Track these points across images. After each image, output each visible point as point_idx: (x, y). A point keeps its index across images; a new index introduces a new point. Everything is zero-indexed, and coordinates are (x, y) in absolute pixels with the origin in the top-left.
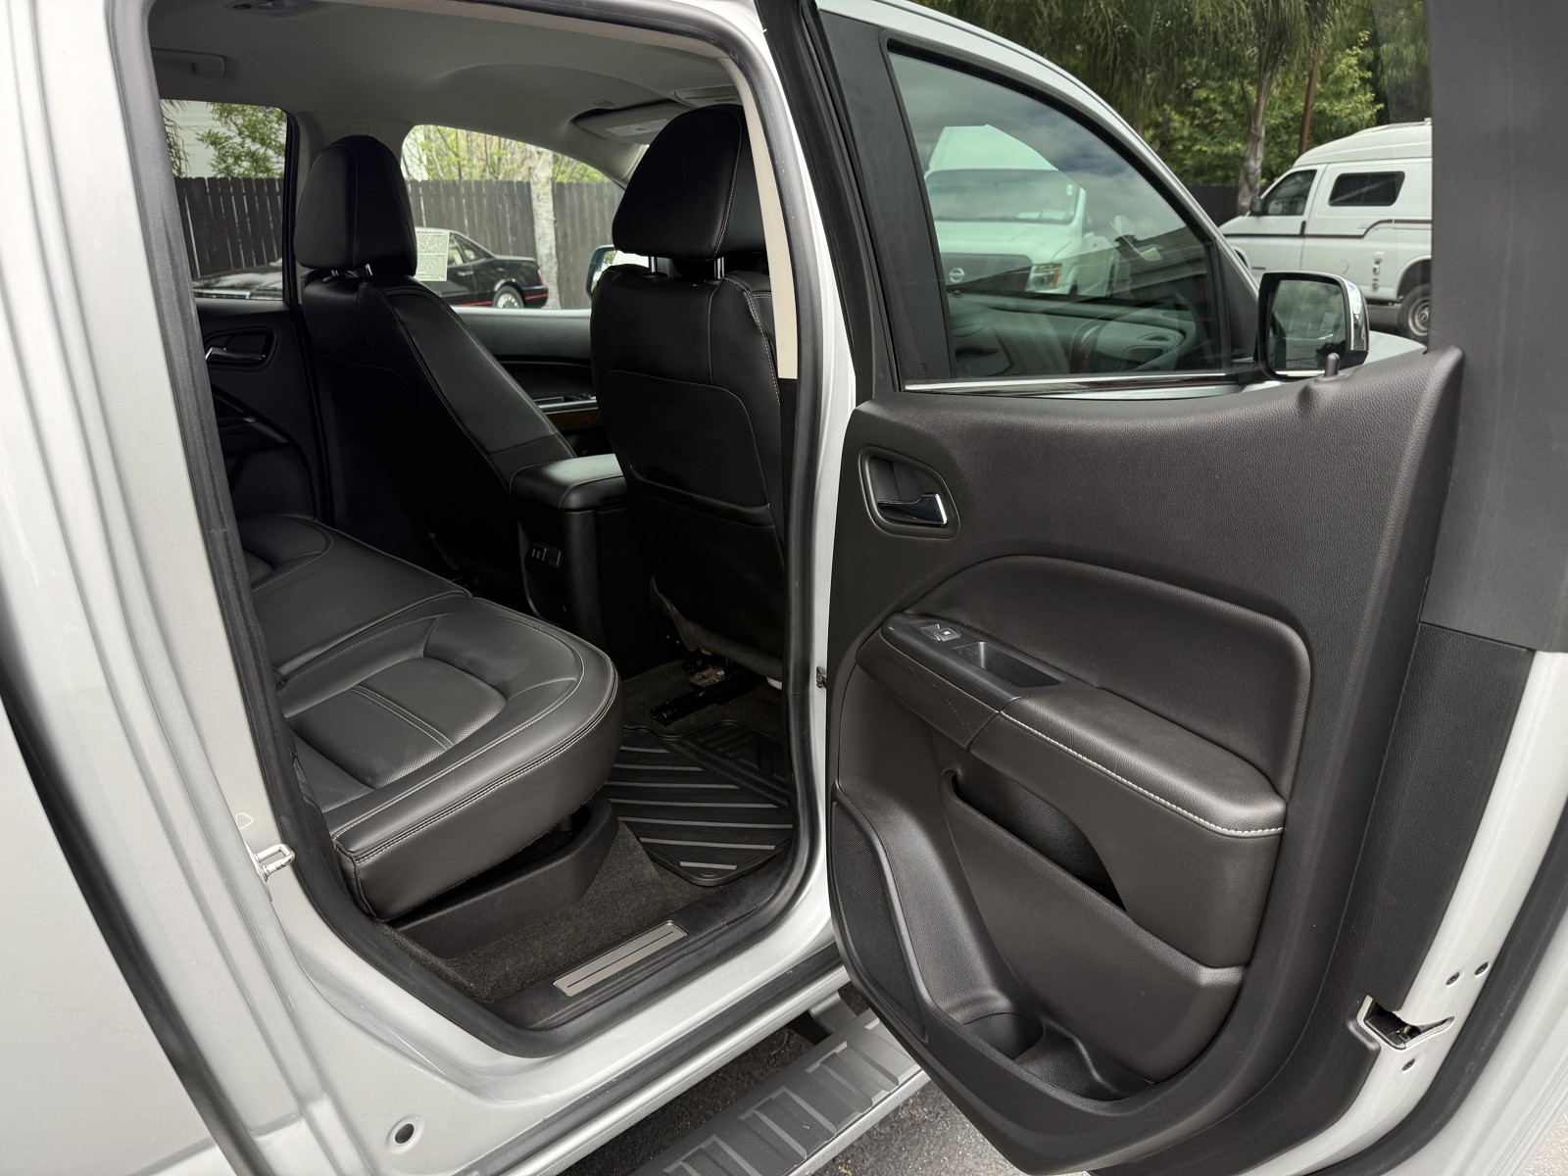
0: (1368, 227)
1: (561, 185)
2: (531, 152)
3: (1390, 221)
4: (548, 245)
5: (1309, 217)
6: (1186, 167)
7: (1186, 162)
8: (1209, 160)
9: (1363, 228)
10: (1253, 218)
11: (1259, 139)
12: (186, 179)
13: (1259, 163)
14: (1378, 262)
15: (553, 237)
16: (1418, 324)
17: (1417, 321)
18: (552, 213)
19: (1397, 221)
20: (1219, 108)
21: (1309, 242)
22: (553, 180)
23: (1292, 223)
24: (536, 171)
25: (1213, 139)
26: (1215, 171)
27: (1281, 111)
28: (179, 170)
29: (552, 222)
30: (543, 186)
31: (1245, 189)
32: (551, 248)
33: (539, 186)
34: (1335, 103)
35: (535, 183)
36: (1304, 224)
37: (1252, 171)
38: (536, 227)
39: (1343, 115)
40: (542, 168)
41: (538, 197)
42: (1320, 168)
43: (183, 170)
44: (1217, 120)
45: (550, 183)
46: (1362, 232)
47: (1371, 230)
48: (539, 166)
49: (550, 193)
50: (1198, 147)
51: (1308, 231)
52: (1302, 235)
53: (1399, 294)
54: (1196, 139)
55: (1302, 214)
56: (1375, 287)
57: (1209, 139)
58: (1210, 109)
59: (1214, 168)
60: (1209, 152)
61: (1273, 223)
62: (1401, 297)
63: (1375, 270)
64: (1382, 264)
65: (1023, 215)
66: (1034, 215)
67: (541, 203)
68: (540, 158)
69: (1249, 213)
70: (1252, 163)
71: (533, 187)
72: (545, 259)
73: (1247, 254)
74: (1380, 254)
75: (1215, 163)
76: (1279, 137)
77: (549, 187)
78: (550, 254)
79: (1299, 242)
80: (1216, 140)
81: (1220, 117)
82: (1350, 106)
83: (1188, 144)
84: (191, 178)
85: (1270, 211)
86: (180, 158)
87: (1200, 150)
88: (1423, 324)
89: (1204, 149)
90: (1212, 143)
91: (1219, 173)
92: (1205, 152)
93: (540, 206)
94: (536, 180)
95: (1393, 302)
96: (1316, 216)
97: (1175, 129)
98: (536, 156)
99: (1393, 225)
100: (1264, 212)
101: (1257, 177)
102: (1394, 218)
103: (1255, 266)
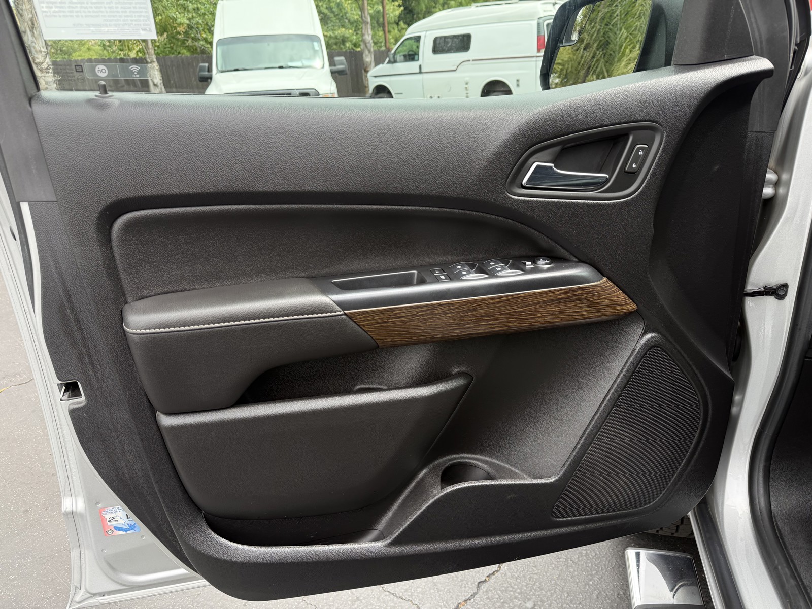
0: (457, 65)
3: (469, 61)
5: (423, 62)
9: (454, 66)
10: (389, 65)
11: (368, 23)
13: (370, 37)
14: (467, 84)
19: (473, 60)
21: (425, 76)
23: (413, 66)
31: (366, 51)
36: (420, 66)
37: (367, 42)
42: (422, 34)
46: (454, 68)
47: (459, 66)
51: (423, 70)
52: (420, 72)
55: (418, 61)
56: (468, 98)
61: (401, 67)
63: (466, 88)
64: (469, 84)
69: (386, 62)
70: (367, 37)
73: (390, 86)
74: (467, 79)
79: (419, 77)
85: (398, 60)
96: (427, 61)
99: (471, 62)
100: (395, 61)
101: (371, 45)
102: (471, 59)
103: (397, 92)
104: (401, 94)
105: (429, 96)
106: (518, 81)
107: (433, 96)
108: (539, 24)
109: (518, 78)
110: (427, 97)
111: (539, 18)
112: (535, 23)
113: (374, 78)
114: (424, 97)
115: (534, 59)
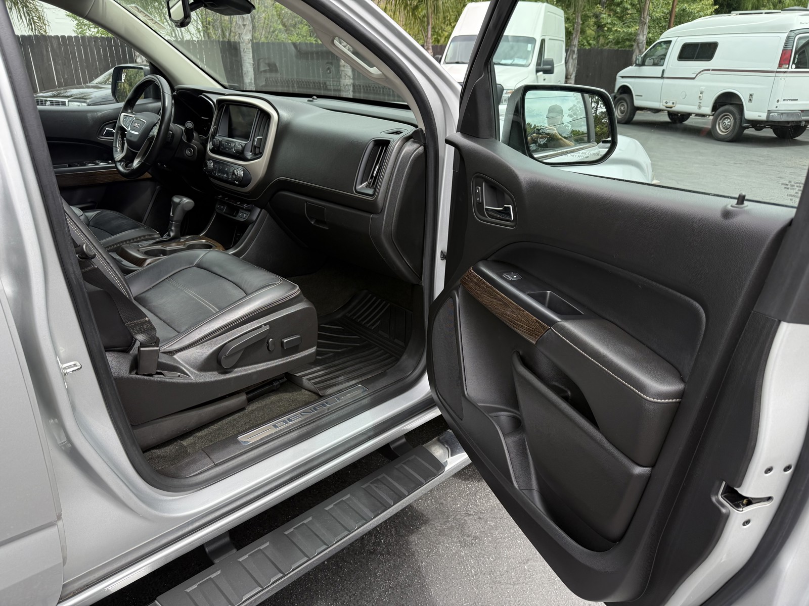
0: (697, 73)
1: (258, 44)
2: (239, 25)
3: (709, 70)
4: (250, 78)
5: (667, 67)
6: (610, 40)
7: (609, 37)
8: (622, 36)
9: (694, 74)
10: (637, 67)
11: (646, 24)
12: (49, 36)
13: (645, 37)
14: (701, 93)
15: (253, 73)
16: (721, 128)
17: (721, 126)
18: (252, 59)
19: (713, 70)
20: (629, 7)
21: (666, 81)
22: (252, 40)
23: (657, 71)
24: (242, 36)
25: (624, 24)
26: (625, 42)
27: (662, 9)
28: (45, 31)
29: (252, 65)
30: (246, 44)
31: (637, 50)
32: (251, 79)
33: (245, 44)
34: (692, 4)
35: (243, 43)
36: (663, 71)
37: (640, 42)
38: (243, 67)
39: (695, 11)
40: (246, 34)
41: (244, 50)
42: (673, 40)
43: (47, 31)
44: (628, 14)
45: (251, 42)
46: (694, 76)
47: (699, 75)
48: (244, 32)
49: (251, 48)
50: (616, 29)
51: (665, 75)
52: (662, 77)
53: (712, 111)
54: (615, 24)
55: (662, 65)
56: (700, 107)
57: (622, 24)
58: (624, 7)
59: (624, 40)
60: (621, 31)
61: (647, 70)
62: (713, 113)
63: (700, 97)
64: (703, 93)
65: (503, 62)
66: (509, 62)
67: (246, 54)
68: (244, 28)
69: (635, 65)
70: (641, 37)
71: (241, 45)
72: (248, 85)
73: (633, 88)
74: (703, 88)
75: (625, 38)
76: (661, 23)
77: (250, 45)
78: (251, 82)
79: (661, 81)
80: (626, 25)
81: (630, 12)
82: (699, 6)
83: (610, 26)
84: (51, 36)
85: (646, 64)
86: (45, 25)
87: (616, 30)
88: (724, 128)
89: (619, 29)
90: (623, 26)
91: (627, 43)
92: (619, 31)
93: (245, 55)
94: (242, 41)
95: (709, 116)
96: (670, 66)
97: (603, 18)
98: (243, 27)
99: (711, 72)
100: (643, 64)
101: (643, 45)
102: (711, 68)
103: (637, 94)
104: (641, 96)
105: (665, 101)
106: (751, 95)
107: (668, 102)
108: (788, 37)
109: (751, 93)
110: (663, 102)
111: (791, 31)
112: (785, 35)
113: (621, 78)
114: (660, 102)
115: (774, 74)
